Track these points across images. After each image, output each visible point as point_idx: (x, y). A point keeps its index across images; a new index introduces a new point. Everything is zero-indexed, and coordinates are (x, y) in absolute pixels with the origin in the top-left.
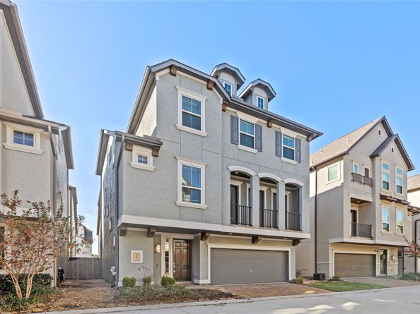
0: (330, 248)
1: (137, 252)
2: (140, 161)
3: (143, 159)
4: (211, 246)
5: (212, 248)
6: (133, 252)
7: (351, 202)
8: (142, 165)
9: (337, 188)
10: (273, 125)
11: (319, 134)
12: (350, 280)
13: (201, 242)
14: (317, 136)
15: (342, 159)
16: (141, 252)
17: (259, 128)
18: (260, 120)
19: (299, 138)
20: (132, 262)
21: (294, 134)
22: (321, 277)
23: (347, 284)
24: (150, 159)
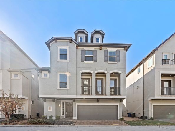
0: (150, 102)
1: (50, 107)
2: (45, 76)
3: (45, 75)
4: (77, 104)
5: (78, 105)
6: (48, 107)
7: (162, 76)
8: (45, 77)
9: (152, 70)
10: (102, 48)
11: (130, 45)
12: (160, 120)
13: (74, 103)
14: (129, 47)
15: (154, 53)
16: (51, 107)
17: (95, 52)
18: (95, 48)
19: (119, 50)
20: (48, 110)
21: (115, 49)
22: (144, 118)
23: (159, 122)
24: (48, 74)
